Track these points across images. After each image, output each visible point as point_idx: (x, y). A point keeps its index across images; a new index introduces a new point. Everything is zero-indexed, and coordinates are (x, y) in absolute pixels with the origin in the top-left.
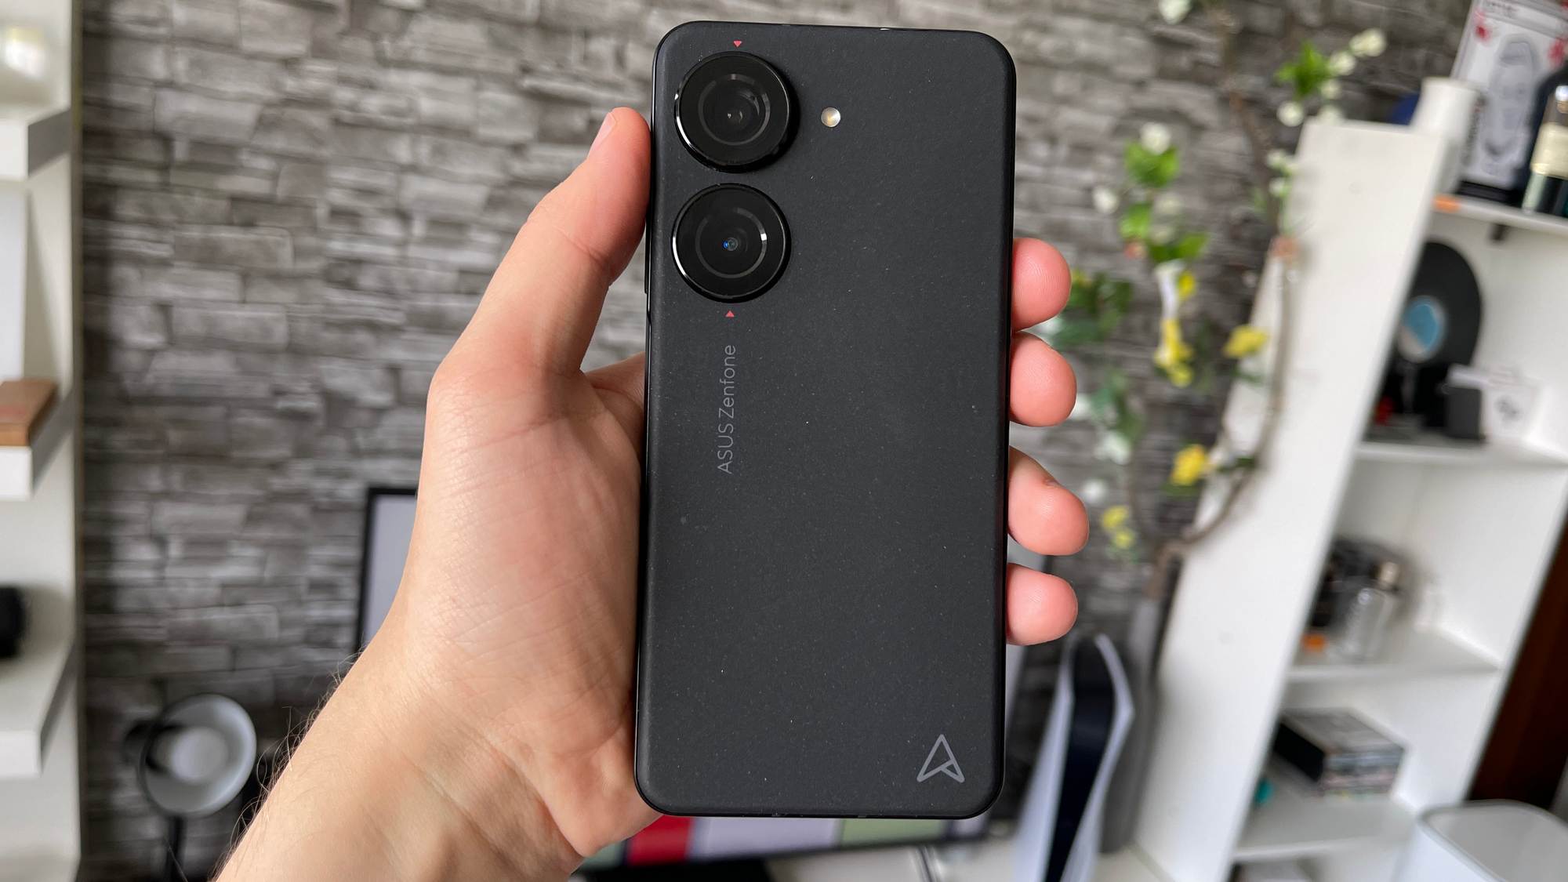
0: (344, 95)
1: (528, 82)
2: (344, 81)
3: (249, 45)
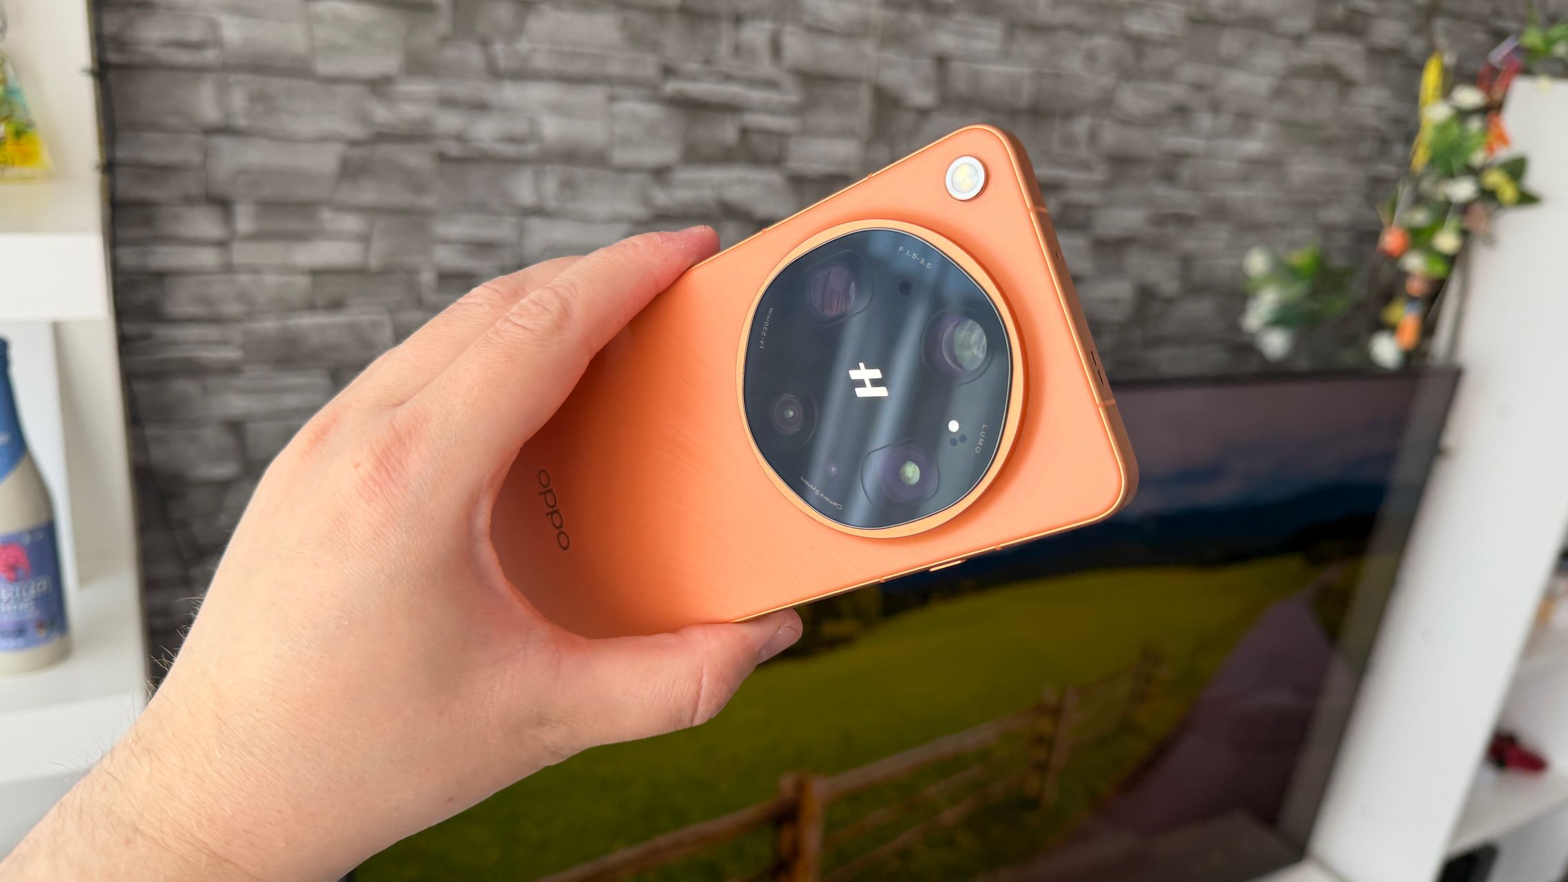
0: (449, 121)
1: (671, 87)
2: (448, 103)
3: (324, 67)
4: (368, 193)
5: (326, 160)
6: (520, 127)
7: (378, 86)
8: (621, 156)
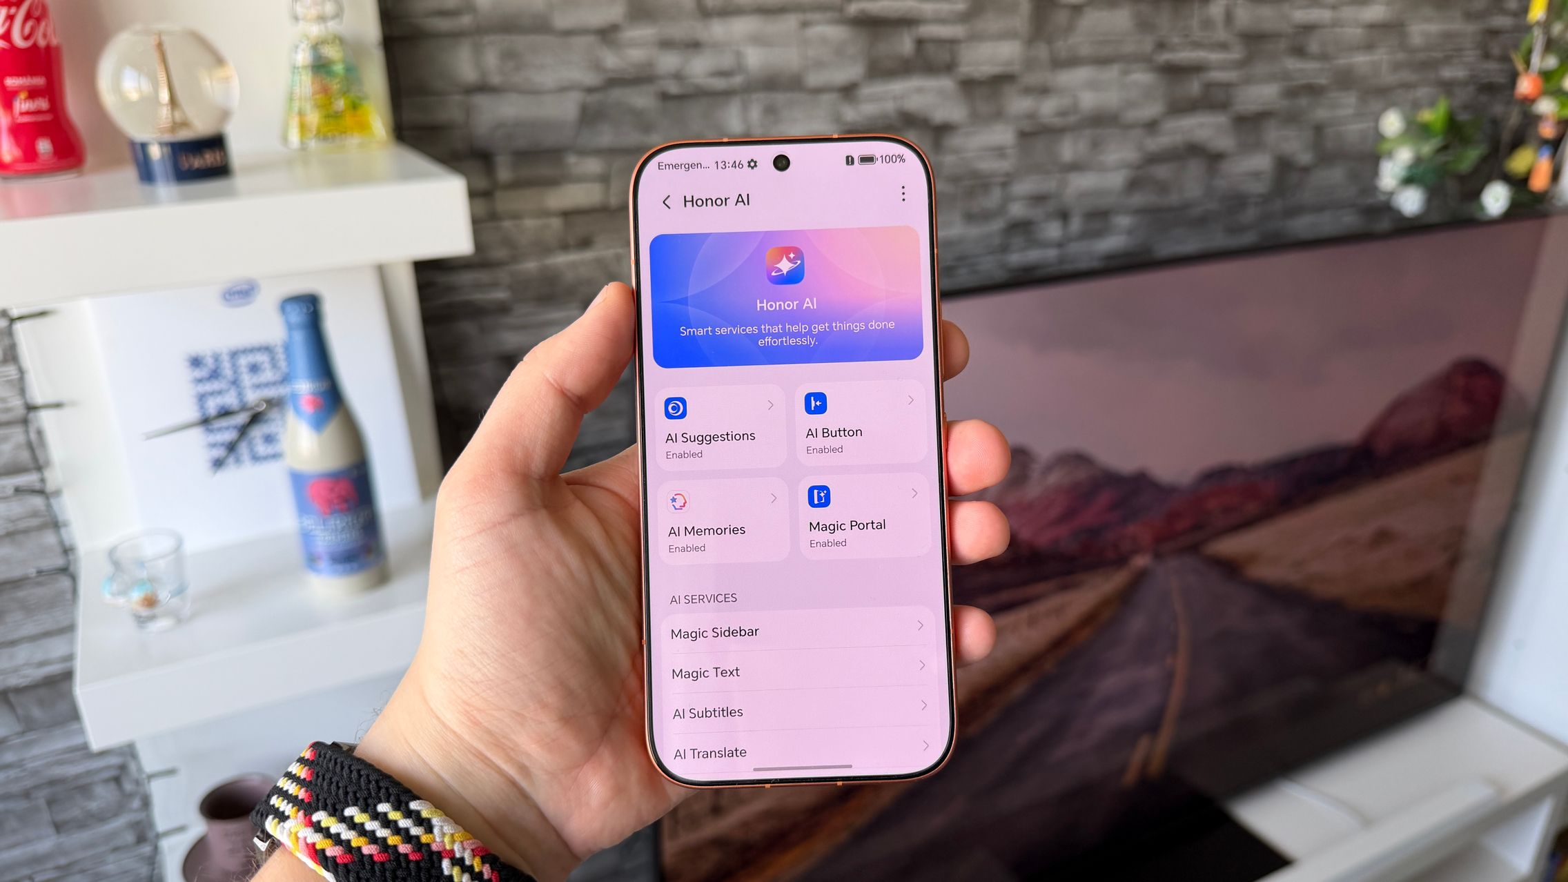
0: (668, 62)
1: (853, 8)
2: (666, 44)
3: (562, 21)
4: (605, 137)
5: (566, 109)
6: (727, 61)
7: (607, 34)
8: (813, 79)
